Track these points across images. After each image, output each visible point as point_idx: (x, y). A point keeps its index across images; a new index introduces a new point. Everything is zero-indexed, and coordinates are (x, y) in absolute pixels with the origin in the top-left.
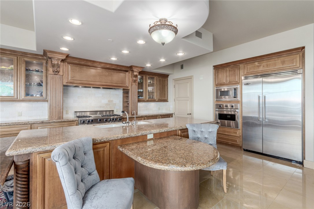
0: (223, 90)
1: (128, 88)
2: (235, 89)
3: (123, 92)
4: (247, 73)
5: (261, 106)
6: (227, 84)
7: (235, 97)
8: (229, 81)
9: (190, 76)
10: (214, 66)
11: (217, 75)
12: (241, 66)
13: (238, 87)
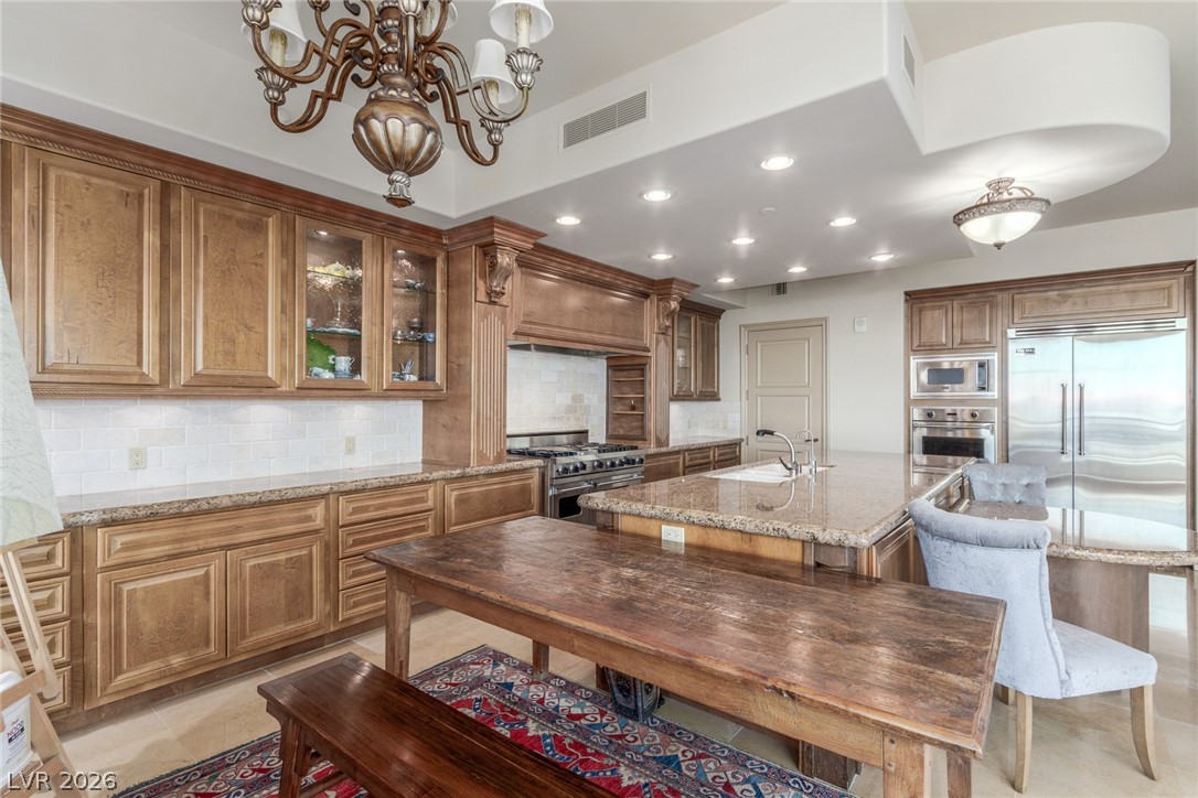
0: (946, 366)
1: (649, 354)
2: (981, 365)
3: (608, 367)
4: (1022, 318)
5: (1069, 415)
6: (952, 350)
7: (983, 389)
8: (962, 339)
9: (819, 319)
10: (906, 293)
11: (916, 319)
12: (1002, 297)
13: (993, 360)
